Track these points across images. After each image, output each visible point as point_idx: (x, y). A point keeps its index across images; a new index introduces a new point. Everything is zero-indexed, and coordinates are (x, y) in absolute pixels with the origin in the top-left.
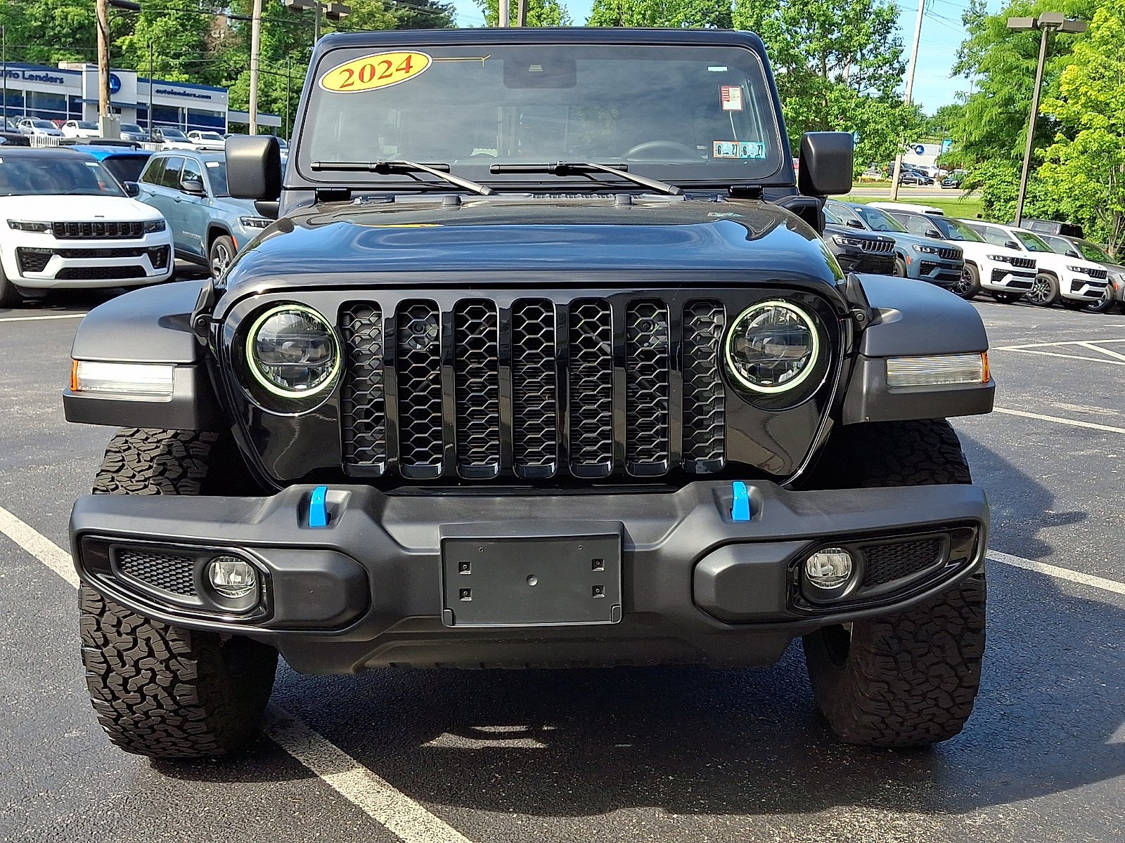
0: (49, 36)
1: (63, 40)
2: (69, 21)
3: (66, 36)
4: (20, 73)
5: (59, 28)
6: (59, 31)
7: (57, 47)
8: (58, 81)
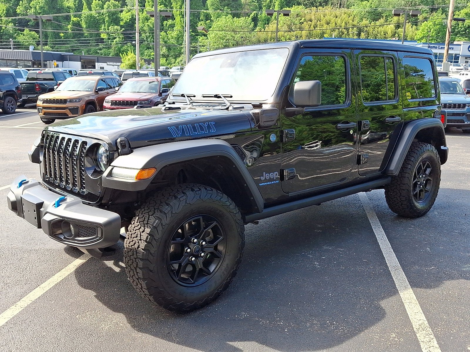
0: (456, 32)
1: (461, 33)
2: (465, 25)
3: (462, 31)
4: (438, 47)
5: (460, 28)
6: (460, 30)
7: (458, 36)
8: (452, 49)
